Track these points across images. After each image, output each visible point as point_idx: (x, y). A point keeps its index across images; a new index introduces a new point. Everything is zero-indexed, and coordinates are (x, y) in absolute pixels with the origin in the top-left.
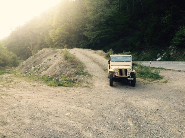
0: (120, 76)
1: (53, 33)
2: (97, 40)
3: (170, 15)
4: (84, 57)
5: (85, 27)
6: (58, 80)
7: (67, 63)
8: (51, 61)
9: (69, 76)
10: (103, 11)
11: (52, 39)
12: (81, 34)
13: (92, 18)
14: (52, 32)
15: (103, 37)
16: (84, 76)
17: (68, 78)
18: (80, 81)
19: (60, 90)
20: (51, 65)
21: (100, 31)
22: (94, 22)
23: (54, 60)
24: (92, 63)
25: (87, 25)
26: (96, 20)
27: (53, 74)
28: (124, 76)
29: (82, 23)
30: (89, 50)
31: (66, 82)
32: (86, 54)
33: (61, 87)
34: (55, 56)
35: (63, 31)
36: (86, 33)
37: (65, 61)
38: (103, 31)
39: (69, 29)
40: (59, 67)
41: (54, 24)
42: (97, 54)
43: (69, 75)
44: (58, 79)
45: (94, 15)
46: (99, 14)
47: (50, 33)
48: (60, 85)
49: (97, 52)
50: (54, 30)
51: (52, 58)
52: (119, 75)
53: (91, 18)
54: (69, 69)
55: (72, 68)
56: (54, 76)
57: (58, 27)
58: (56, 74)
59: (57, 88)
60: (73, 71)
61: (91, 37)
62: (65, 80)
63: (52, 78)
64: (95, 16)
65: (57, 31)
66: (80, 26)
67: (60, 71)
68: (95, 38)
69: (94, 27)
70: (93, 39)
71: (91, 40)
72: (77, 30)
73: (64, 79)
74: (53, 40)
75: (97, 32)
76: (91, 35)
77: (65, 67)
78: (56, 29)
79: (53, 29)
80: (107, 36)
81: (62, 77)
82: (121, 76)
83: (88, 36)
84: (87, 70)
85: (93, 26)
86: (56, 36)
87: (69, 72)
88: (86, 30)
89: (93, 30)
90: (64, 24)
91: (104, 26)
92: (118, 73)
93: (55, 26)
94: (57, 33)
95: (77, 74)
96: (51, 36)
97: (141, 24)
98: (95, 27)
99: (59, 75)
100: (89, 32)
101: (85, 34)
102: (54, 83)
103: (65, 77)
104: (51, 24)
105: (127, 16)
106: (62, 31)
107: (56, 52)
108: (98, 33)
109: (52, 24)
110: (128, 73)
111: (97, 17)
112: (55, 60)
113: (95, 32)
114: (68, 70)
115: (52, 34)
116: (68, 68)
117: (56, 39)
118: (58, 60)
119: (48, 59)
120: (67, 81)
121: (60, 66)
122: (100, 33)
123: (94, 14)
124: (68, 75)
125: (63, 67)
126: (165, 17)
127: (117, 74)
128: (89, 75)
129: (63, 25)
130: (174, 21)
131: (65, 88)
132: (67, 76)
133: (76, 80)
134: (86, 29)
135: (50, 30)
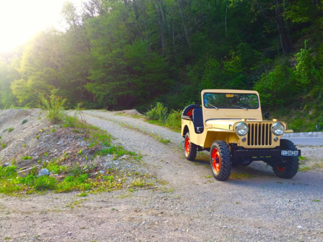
0: (250, 146)
1: (20, 87)
2: (112, 99)
3: (238, 58)
4: (98, 119)
5: (87, 75)
6: (35, 172)
7: (60, 129)
8: (12, 132)
9: (69, 159)
10: (121, 47)
11: (18, 97)
12: (78, 88)
13: (101, 58)
14: (17, 84)
15: (122, 93)
16: (118, 156)
17: (69, 164)
18: (111, 171)
19: (47, 208)
20: (14, 139)
21: (118, 83)
22: (106, 65)
23: (21, 131)
24: (123, 131)
25: (91, 71)
26: (110, 62)
27: (20, 158)
28: (265, 146)
29: (82, 67)
30: (103, 110)
31: (63, 178)
32: (99, 116)
33: (50, 194)
34: (25, 122)
35: (41, 82)
36: (90, 86)
37: (52, 126)
38: (124, 82)
39: (54, 79)
40: (36, 140)
41: (22, 69)
42: (126, 116)
43: (71, 158)
44: (36, 169)
45: (106, 53)
46: (114, 52)
47: (13, 87)
48: (43, 188)
49: (124, 113)
50: (22, 80)
51: (15, 127)
52: (249, 144)
53: (99, 58)
54: (68, 143)
55: (77, 139)
56: (20, 163)
57: (31, 74)
58: (27, 159)
59: (35, 199)
60: (82, 147)
61: (99, 93)
62: (60, 173)
63: (13, 171)
64: (107, 55)
65: (30, 82)
66: (78, 73)
67: (39, 150)
68: (108, 95)
69: (105, 76)
70: (105, 96)
71: (101, 99)
72: (72, 81)
73: (55, 168)
74: (18, 99)
75: (112, 83)
76: (100, 90)
77: (54, 138)
78: (26, 79)
79: (20, 79)
80: (131, 91)
81: (47, 163)
82: (254, 146)
83: (94, 92)
84: (120, 144)
85: (103, 74)
86: (27, 92)
87: (68, 151)
88: (89, 81)
89: (102, 81)
90: (45, 69)
91: (125, 74)
92: (246, 136)
93: (25, 73)
94: (28, 86)
95: (93, 153)
96: (14, 93)
97: (191, 72)
98: (108, 74)
99: (36, 160)
100: (95, 84)
101: (88, 88)
102: (23, 182)
103: (59, 164)
104: (16, 68)
105: (165, 59)
106: (39, 82)
107: (27, 114)
108: (115, 87)
109: (18, 70)
110: (274, 137)
111: (111, 57)
112: (24, 129)
113: (108, 84)
114: (65, 146)
115: (18, 88)
116: (62, 140)
117: (26, 97)
118: (33, 127)
119: (5, 129)
120: (66, 173)
121: (38, 138)
122: (117, 86)
123: (106, 51)
124: (67, 157)
125: (49, 139)
126: (231, 61)
127: (244, 140)
128: (131, 154)
129: (42, 71)
130: (245, 68)
131: (66, 198)
132: (65, 160)
133: (96, 169)
134: (89, 78)
135: (13, 81)
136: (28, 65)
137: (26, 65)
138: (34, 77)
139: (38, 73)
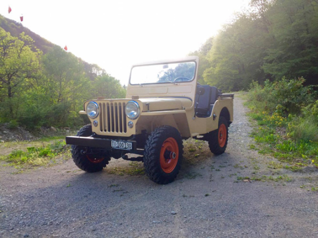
0: (104, 133)
1: (209, 74)
12: (258, 70)
14: (208, 72)
21: (298, 60)
22: (284, 41)
26: (288, 38)
28: (119, 134)
35: (226, 68)
36: (266, 66)
38: (306, 58)
41: (211, 58)
47: (205, 75)
50: (211, 68)
52: (101, 130)
65: (217, 69)
72: (251, 64)
75: (291, 61)
76: (277, 69)
78: (214, 67)
80: (315, 68)
82: (107, 133)
83: (270, 73)
86: (216, 78)
88: (266, 61)
89: (280, 59)
94: (215, 73)
96: (205, 80)
98: (287, 51)
100: (272, 64)
106: (224, 68)
108: (294, 64)
109: (208, 59)
110: (128, 121)
113: (286, 62)
115: (208, 76)
122: (297, 64)
127: (96, 123)
129: (227, 58)
135: (205, 70)
136: (217, 54)
137: (215, 54)
138: (220, 64)
139: (224, 60)
